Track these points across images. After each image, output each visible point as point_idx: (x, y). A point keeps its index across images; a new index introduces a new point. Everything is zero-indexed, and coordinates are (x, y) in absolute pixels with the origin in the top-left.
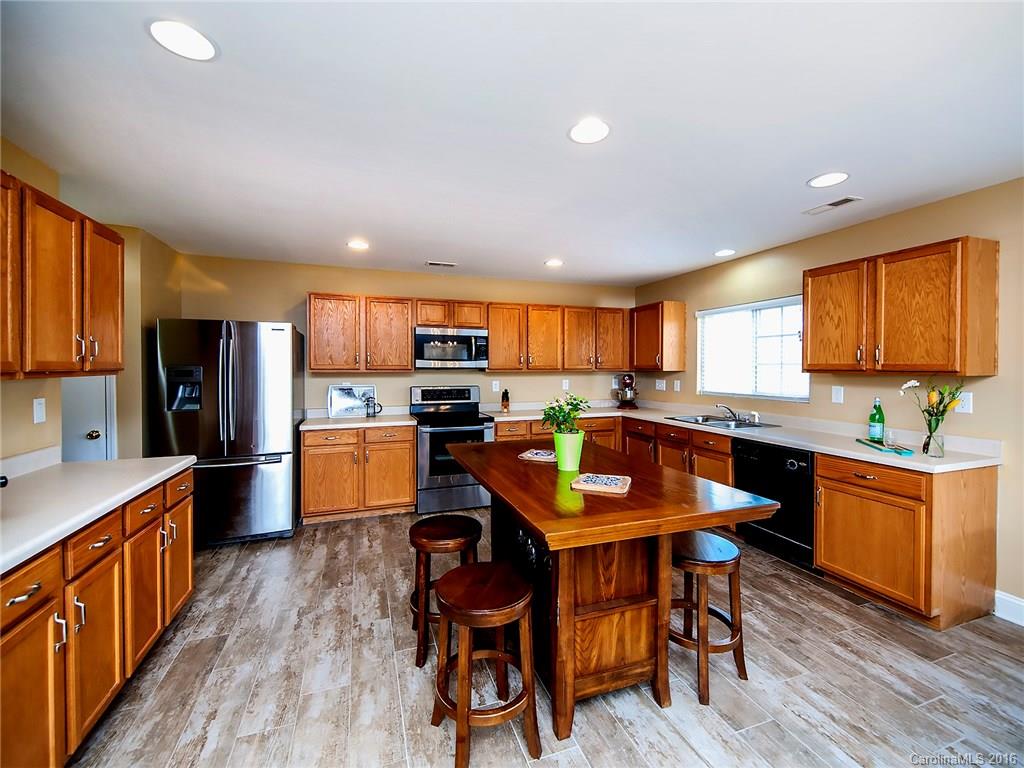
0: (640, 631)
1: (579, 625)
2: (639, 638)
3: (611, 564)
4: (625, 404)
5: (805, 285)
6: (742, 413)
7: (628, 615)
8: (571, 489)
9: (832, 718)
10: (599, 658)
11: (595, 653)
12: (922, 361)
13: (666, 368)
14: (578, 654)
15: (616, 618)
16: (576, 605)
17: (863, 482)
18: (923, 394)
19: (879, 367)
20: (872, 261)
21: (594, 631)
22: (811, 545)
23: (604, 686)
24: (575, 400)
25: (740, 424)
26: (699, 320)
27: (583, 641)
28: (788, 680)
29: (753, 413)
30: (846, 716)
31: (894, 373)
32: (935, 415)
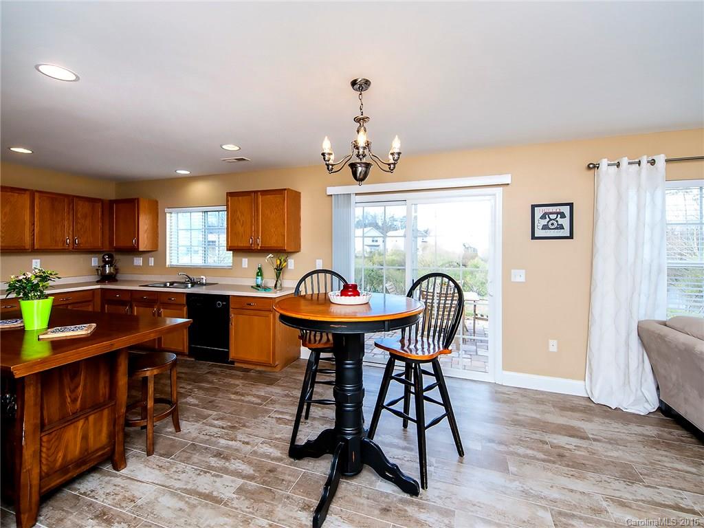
0: (101, 426)
1: (45, 439)
2: (100, 431)
3: (77, 387)
4: (104, 278)
5: (227, 201)
6: (195, 277)
7: (91, 418)
8: (39, 339)
9: (223, 428)
10: (65, 456)
11: (61, 454)
12: (275, 245)
13: (141, 248)
14: (44, 461)
15: (81, 423)
16: (42, 425)
17: (250, 307)
18: (274, 260)
19: (259, 248)
20: (256, 192)
21: (59, 438)
22: (228, 348)
23: (70, 474)
24: (44, 273)
25: (194, 284)
26: (168, 215)
27: (48, 449)
28: (204, 421)
29: (202, 277)
30: (229, 424)
31: (264, 251)
32: (279, 270)
